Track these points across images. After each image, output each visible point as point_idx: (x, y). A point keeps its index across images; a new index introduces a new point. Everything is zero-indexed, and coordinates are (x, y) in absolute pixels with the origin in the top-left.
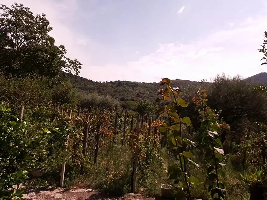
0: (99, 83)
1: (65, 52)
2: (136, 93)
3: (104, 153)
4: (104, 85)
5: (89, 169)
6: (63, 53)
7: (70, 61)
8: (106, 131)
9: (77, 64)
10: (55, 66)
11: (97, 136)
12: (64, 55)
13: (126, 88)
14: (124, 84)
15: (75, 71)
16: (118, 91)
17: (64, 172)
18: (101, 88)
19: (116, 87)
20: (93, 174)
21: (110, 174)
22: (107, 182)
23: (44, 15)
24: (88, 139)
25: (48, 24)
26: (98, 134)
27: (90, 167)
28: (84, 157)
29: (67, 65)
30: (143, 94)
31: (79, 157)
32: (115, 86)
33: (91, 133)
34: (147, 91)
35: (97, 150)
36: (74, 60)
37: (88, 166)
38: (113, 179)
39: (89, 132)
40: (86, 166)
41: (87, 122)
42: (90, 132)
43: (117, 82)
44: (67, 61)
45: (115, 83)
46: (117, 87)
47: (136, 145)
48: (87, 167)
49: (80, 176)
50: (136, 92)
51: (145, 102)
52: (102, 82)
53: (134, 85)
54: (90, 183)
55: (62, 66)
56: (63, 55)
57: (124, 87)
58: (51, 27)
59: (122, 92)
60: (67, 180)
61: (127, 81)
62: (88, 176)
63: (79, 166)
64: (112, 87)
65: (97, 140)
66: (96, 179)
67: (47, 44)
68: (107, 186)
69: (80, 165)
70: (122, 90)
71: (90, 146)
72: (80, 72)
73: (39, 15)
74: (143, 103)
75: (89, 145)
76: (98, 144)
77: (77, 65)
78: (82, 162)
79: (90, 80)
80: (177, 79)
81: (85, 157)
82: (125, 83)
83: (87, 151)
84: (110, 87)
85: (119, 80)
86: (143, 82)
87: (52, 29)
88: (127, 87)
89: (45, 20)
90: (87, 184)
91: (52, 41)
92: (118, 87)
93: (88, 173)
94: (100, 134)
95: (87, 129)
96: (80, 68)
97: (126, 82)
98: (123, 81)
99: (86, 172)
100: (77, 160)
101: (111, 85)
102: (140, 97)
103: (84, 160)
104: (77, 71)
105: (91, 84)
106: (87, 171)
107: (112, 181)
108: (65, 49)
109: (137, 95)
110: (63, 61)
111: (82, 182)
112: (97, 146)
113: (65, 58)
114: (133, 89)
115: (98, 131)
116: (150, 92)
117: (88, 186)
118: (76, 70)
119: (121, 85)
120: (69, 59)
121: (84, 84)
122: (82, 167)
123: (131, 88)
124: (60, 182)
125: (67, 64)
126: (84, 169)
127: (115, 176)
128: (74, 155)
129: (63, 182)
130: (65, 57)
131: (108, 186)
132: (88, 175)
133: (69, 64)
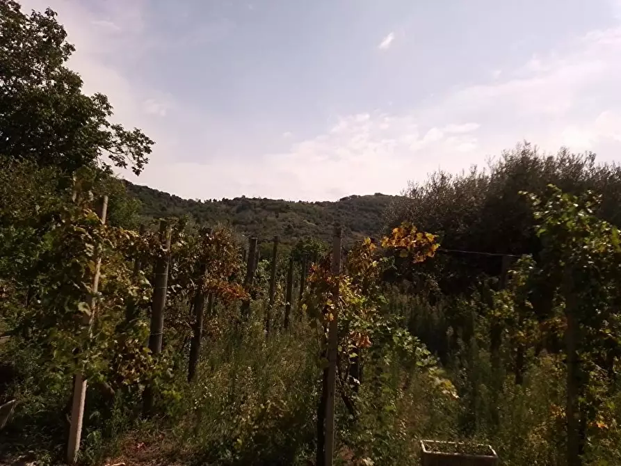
0: (197, 203)
1: (110, 113)
2: (284, 225)
3: (216, 353)
4: (209, 208)
5: (173, 398)
6: (105, 115)
7: (121, 132)
8: (222, 283)
9: (139, 141)
10: (83, 143)
11: (196, 301)
12: (107, 118)
13: (261, 214)
14: (255, 204)
15: (134, 158)
16: (243, 220)
17: (82, 409)
18: (202, 214)
19: (238, 211)
20: (186, 414)
21: (244, 413)
22: (235, 440)
23: (50, 13)
24: (167, 303)
25: (63, 38)
26: (198, 291)
27: (174, 392)
28: (155, 362)
29: (114, 142)
30: (300, 227)
31: (139, 361)
32: (235, 209)
33: (178, 286)
34: (309, 221)
35: (196, 341)
36: (132, 132)
37: (168, 390)
38: (256, 427)
39: (171, 282)
40: (163, 389)
41: (164, 248)
42: (175, 282)
43: (240, 202)
44: (113, 132)
45: (234, 202)
46: (240, 214)
47: (332, 311)
48: (165, 392)
49: (140, 424)
50: (284, 223)
51: (308, 242)
52: (202, 201)
53: (281, 207)
54: (174, 443)
55: (100, 145)
56: (104, 121)
57: (256, 213)
58: (70, 43)
59: (252, 222)
60: (93, 436)
61: (262, 198)
62: (168, 422)
63: (137, 388)
64: (227, 211)
65: (198, 312)
66: (195, 431)
67: (62, 90)
68: (233, 452)
69: (142, 387)
70: (251, 218)
71: (176, 326)
72: (147, 163)
73: (38, 13)
74: (304, 244)
75: (170, 324)
76: (198, 324)
77: (139, 144)
78: (145, 376)
79: (174, 196)
80: (377, 195)
81: (159, 363)
82: (257, 202)
83: (164, 344)
84: (223, 212)
85: (244, 196)
86: (300, 201)
87: (74, 50)
88: (264, 213)
89: (55, 25)
90: (163, 448)
91: (75, 81)
92: (242, 213)
93: (169, 413)
94: (205, 293)
95: (164, 271)
96: (148, 150)
97: (259, 200)
98: (254, 199)
99: (163, 410)
100: (130, 368)
101: (224, 206)
102: (294, 234)
103: (153, 371)
104: (141, 159)
105: (175, 204)
106: (164, 405)
107: (250, 434)
108: (107, 105)
109: (286, 230)
110: (103, 133)
111: (147, 444)
112: (195, 327)
113: (109, 127)
114: (277, 217)
115: (200, 283)
116: (317, 224)
117: (168, 456)
118: (136, 156)
119: (250, 208)
120: (118, 128)
121: (160, 205)
122: (147, 393)
123: (273, 213)
124: (65, 447)
125: (114, 140)
126: (155, 399)
127: (261, 418)
128: (120, 356)
129: (78, 446)
130: (107, 125)
131: (239, 454)
132: (167, 417)
133: (119, 141)
